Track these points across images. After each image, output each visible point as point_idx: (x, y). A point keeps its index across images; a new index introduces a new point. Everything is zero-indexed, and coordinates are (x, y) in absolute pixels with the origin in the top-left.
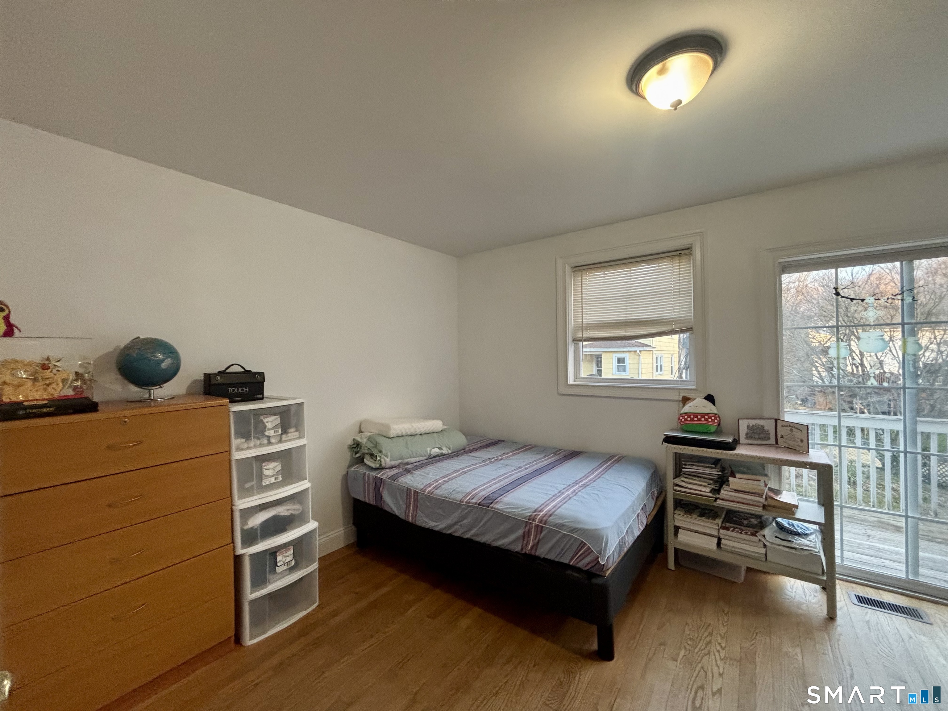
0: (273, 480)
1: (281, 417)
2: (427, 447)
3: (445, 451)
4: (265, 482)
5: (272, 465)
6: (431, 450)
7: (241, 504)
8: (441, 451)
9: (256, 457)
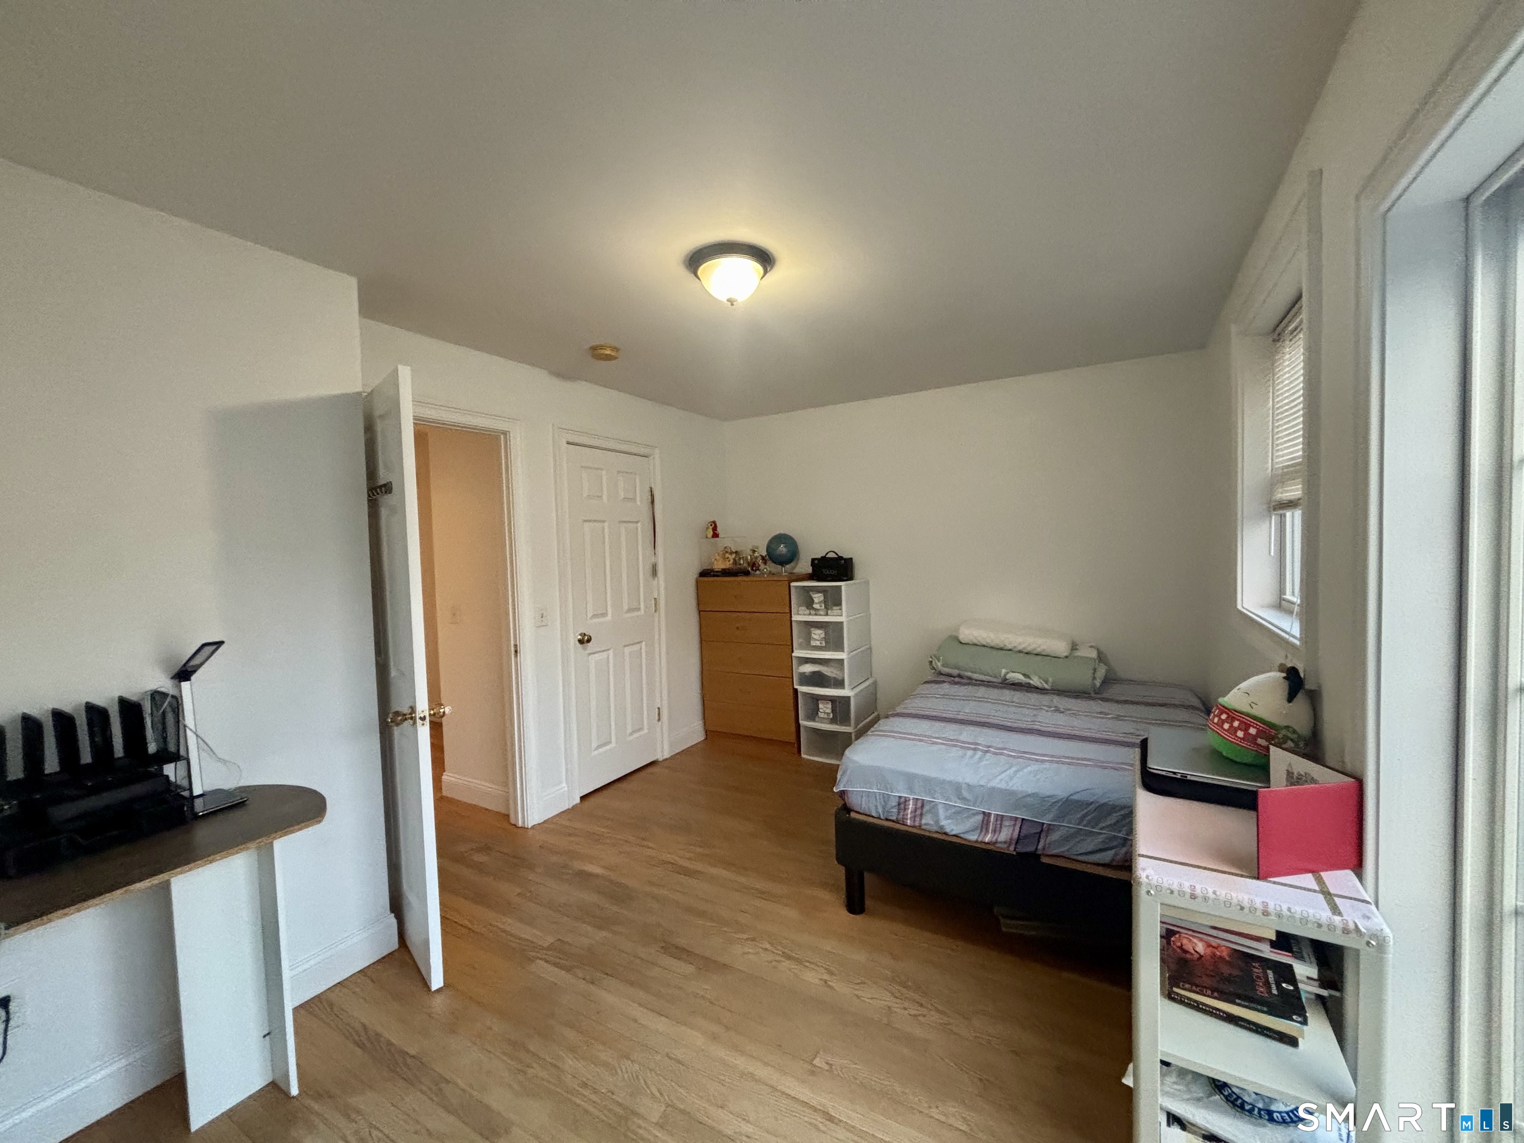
0: (818, 643)
1: (824, 596)
2: (1004, 668)
3: (1035, 681)
4: (813, 643)
5: (819, 632)
6: (1007, 673)
7: (797, 653)
8: (1028, 680)
9: (805, 622)
